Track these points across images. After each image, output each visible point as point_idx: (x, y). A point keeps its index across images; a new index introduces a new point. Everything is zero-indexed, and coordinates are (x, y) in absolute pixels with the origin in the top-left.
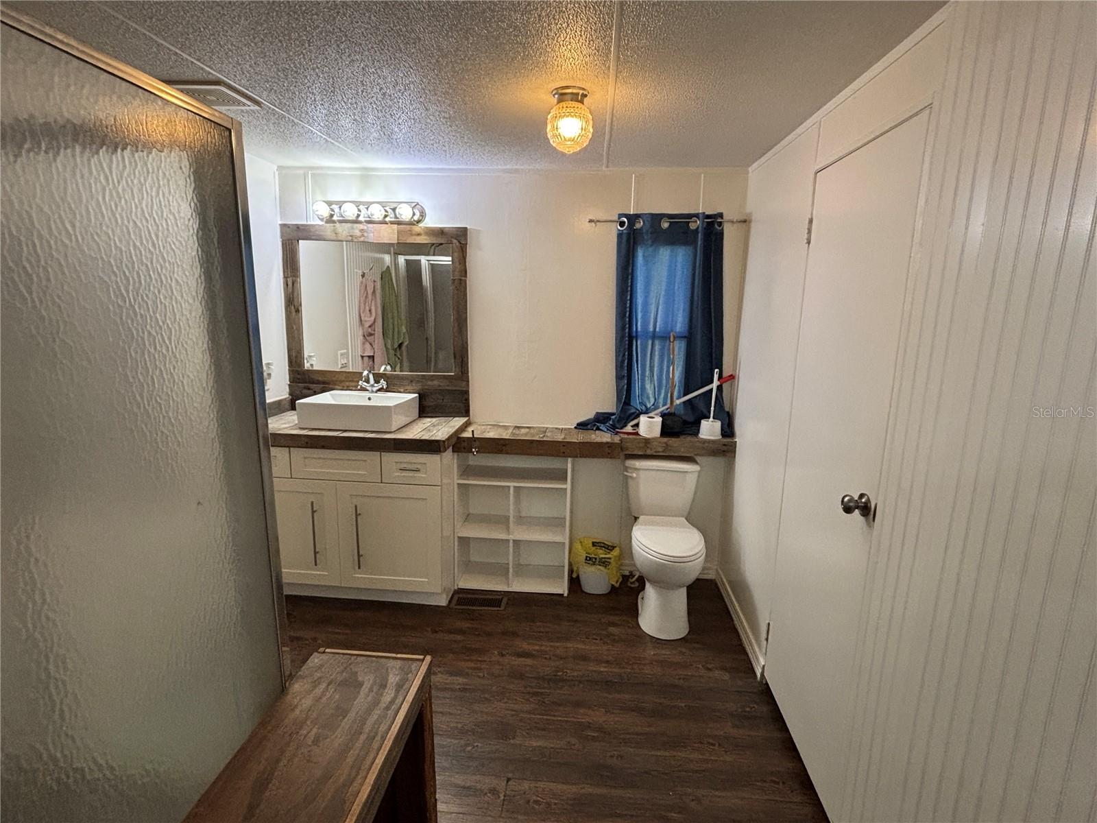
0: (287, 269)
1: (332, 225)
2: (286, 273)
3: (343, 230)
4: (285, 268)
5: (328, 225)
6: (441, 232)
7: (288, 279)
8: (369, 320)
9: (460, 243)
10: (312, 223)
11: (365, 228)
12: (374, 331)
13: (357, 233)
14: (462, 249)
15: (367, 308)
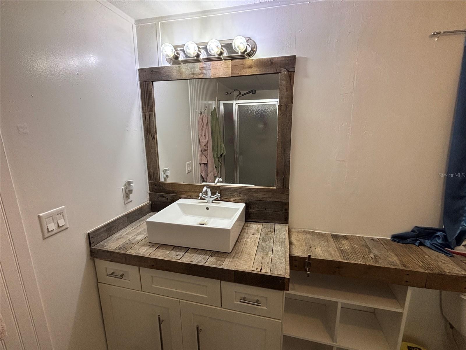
0: (145, 105)
1: (177, 66)
2: (144, 109)
3: (186, 69)
4: (144, 105)
5: (174, 66)
6: (270, 63)
7: (146, 113)
8: (204, 141)
9: (289, 71)
10: (162, 66)
11: (204, 66)
12: (208, 148)
13: (198, 70)
14: (290, 77)
15: (203, 134)
